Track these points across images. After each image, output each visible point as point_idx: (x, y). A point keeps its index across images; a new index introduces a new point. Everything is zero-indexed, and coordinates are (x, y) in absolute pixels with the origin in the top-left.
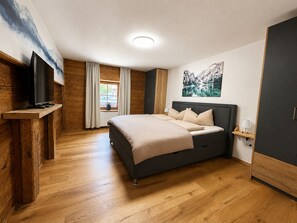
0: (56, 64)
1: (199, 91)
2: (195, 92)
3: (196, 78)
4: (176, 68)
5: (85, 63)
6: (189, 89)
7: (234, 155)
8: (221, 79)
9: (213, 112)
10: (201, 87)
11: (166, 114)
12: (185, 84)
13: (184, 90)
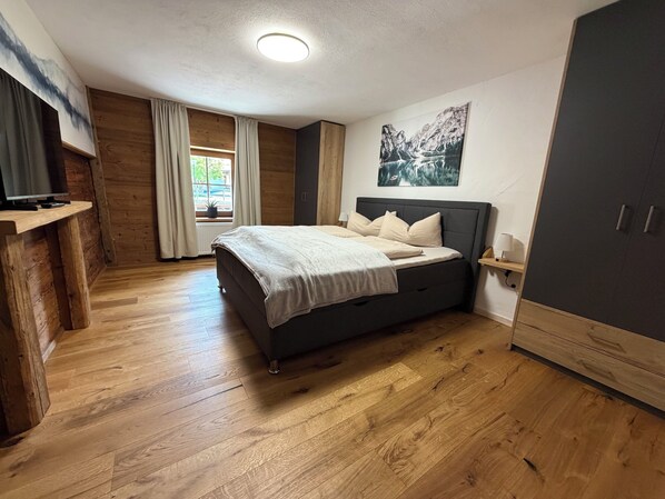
0: (65, 101)
1: (414, 174)
2: (406, 175)
3: (409, 144)
4: (364, 120)
5: (147, 103)
6: (394, 170)
7: (478, 306)
8: (461, 145)
9: (442, 218)
10: (418, 163)
11: (343, 224)
12: (384, 157)
13: (383, 171)
